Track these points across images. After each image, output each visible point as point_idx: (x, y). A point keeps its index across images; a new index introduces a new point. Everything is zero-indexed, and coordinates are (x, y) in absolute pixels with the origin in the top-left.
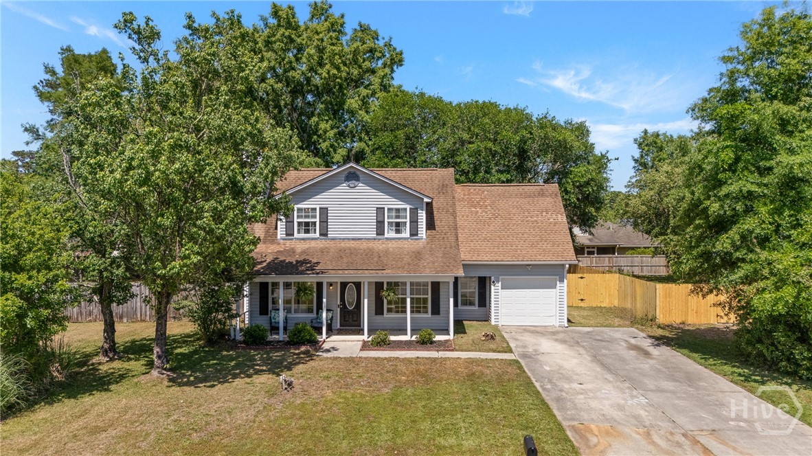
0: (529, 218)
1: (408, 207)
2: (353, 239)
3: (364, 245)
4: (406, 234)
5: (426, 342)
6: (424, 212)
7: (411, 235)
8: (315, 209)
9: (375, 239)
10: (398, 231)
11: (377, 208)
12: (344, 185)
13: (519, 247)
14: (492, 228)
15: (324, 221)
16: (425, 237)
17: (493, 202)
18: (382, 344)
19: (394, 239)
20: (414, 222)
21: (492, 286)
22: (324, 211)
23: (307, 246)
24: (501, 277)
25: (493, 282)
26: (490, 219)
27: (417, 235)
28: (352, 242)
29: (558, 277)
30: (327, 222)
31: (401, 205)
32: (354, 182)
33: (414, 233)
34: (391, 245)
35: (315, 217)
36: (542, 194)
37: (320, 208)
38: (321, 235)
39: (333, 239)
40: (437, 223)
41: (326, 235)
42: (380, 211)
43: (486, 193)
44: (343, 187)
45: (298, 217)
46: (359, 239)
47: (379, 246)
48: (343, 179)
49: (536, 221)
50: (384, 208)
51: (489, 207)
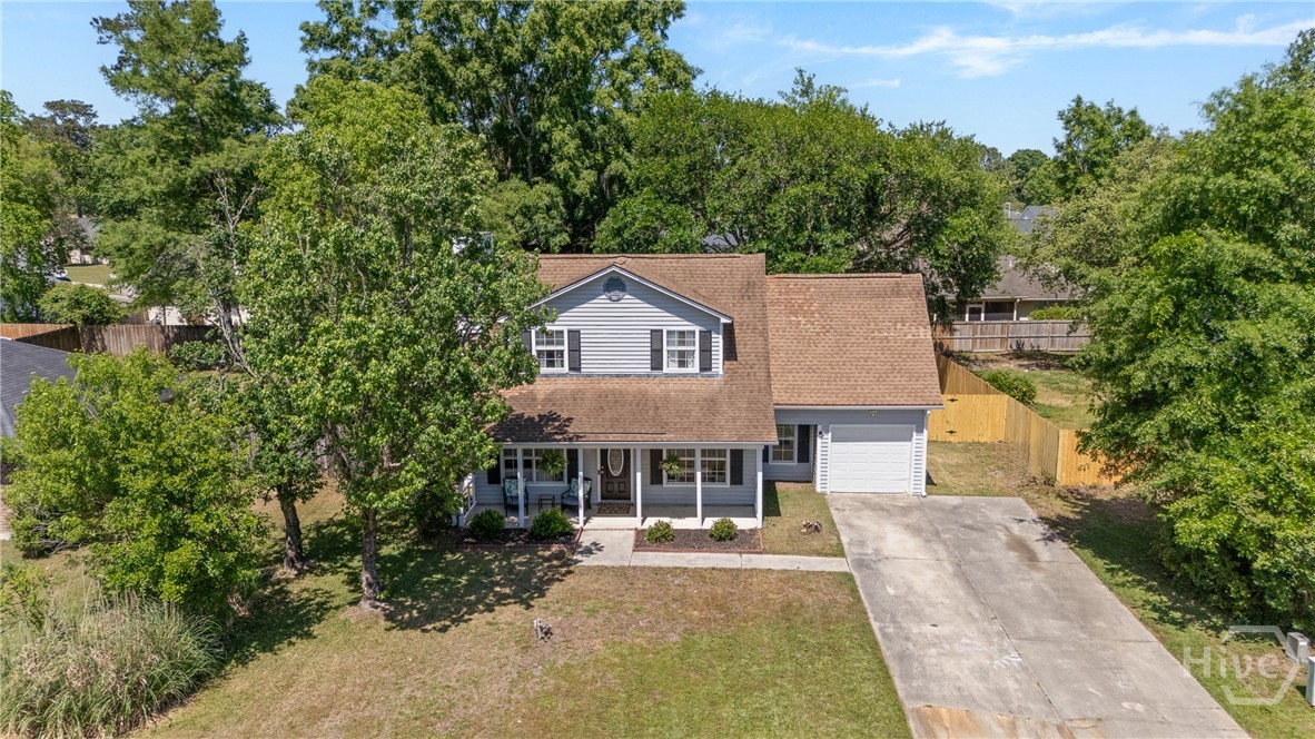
0: (876, 334)
1: (697, 329)
2: (617, 376)
3: (634, 386)
4: (694, 367)
5: (724, 538)
6: (721, 336)
7: (702, 369)
8: (562, 332)
9: (649, 376)
10: (682, 364)
11: (652, 331)
12: (604, 297)
13: (860, 383)
14: (820, 350)
15: (575, 350)
16: (721, 372)
17: (823, 306)
18: (661, 538)
19: (676, 375)
20: (706, 351)
21: (819, 440)
22: (575, 335)
23: (552, 387)
24: (831, 426)
25: (821, 433)
26: (818, 334)
27: (710, 369)
28: (616, 380)
29: (915, 426)
30: (580, 351)
31: (687, 326)
32: (617, 292)
33: (706, 366)
34: (673, 386)
35: (562, 344)
36: (897, 292)
37: (569, 331)
38: (570, 369)
39: (589, 376)
40: (740, 348)
41: (578, 369)
42: (656, 335)
43: (812, 290)
44: (602, 300)
45: (537, 343)
46: (626, 376)
47: (655, 388)
48: (602, 288)
49: (886, 338)
50: (662, 331)
51: (817, 315)
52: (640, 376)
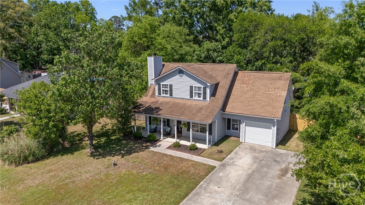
5: (193, 149)
6: (209, 89)
7: (203, 99)
8: (168, 85)
9: (189, 99)
10: (199, 97)
11: (190, 86)
13: (255, 108)
14: (247, 96)
16: (209, 100)
18: (177, 146)
19: (196, 100)
20: (205, 93)
22: (171, 86)
24: (245, 121)
25: (241, 123)
26: (248, 91)
27: (206, 99)
28: (180, 100)
29: (272, 124)
30: (172, 91)
31: (200, 85)
32: (182, 74)
34: (194, 103)
35: (168, 88)
36: (280, 79)
38: (170, 95)
39: (174, 98)
40: (217, 93)
44: (178, 76)
45: (162, 87)
46: (183, 99)
47: (189, 103)
49: (270, 94)
50: (193, 86)
51: (250, 85)
52: (187, 99)
